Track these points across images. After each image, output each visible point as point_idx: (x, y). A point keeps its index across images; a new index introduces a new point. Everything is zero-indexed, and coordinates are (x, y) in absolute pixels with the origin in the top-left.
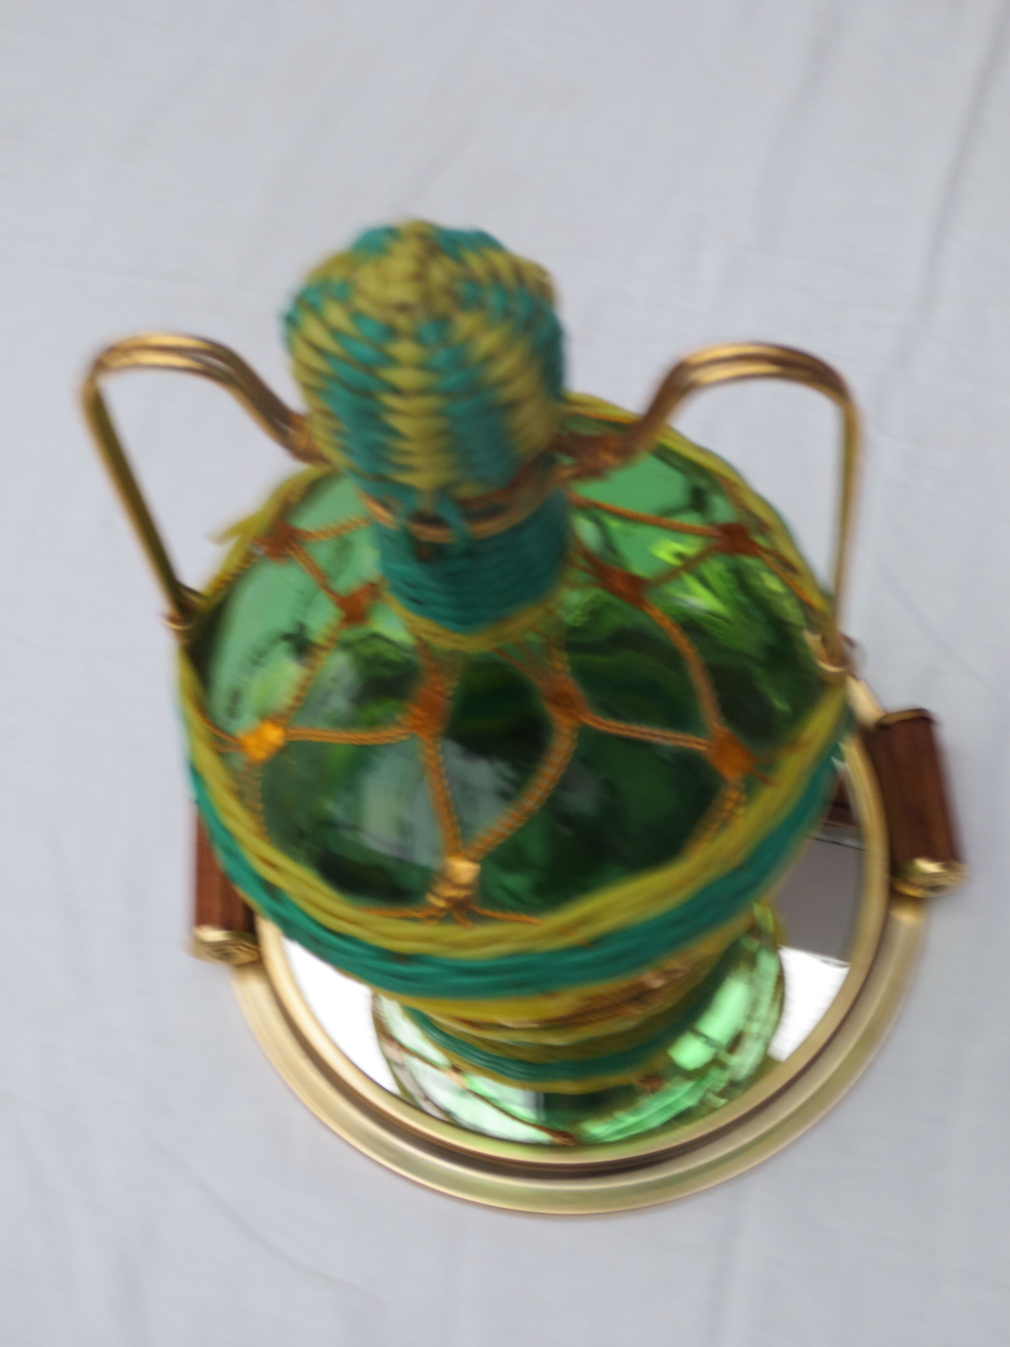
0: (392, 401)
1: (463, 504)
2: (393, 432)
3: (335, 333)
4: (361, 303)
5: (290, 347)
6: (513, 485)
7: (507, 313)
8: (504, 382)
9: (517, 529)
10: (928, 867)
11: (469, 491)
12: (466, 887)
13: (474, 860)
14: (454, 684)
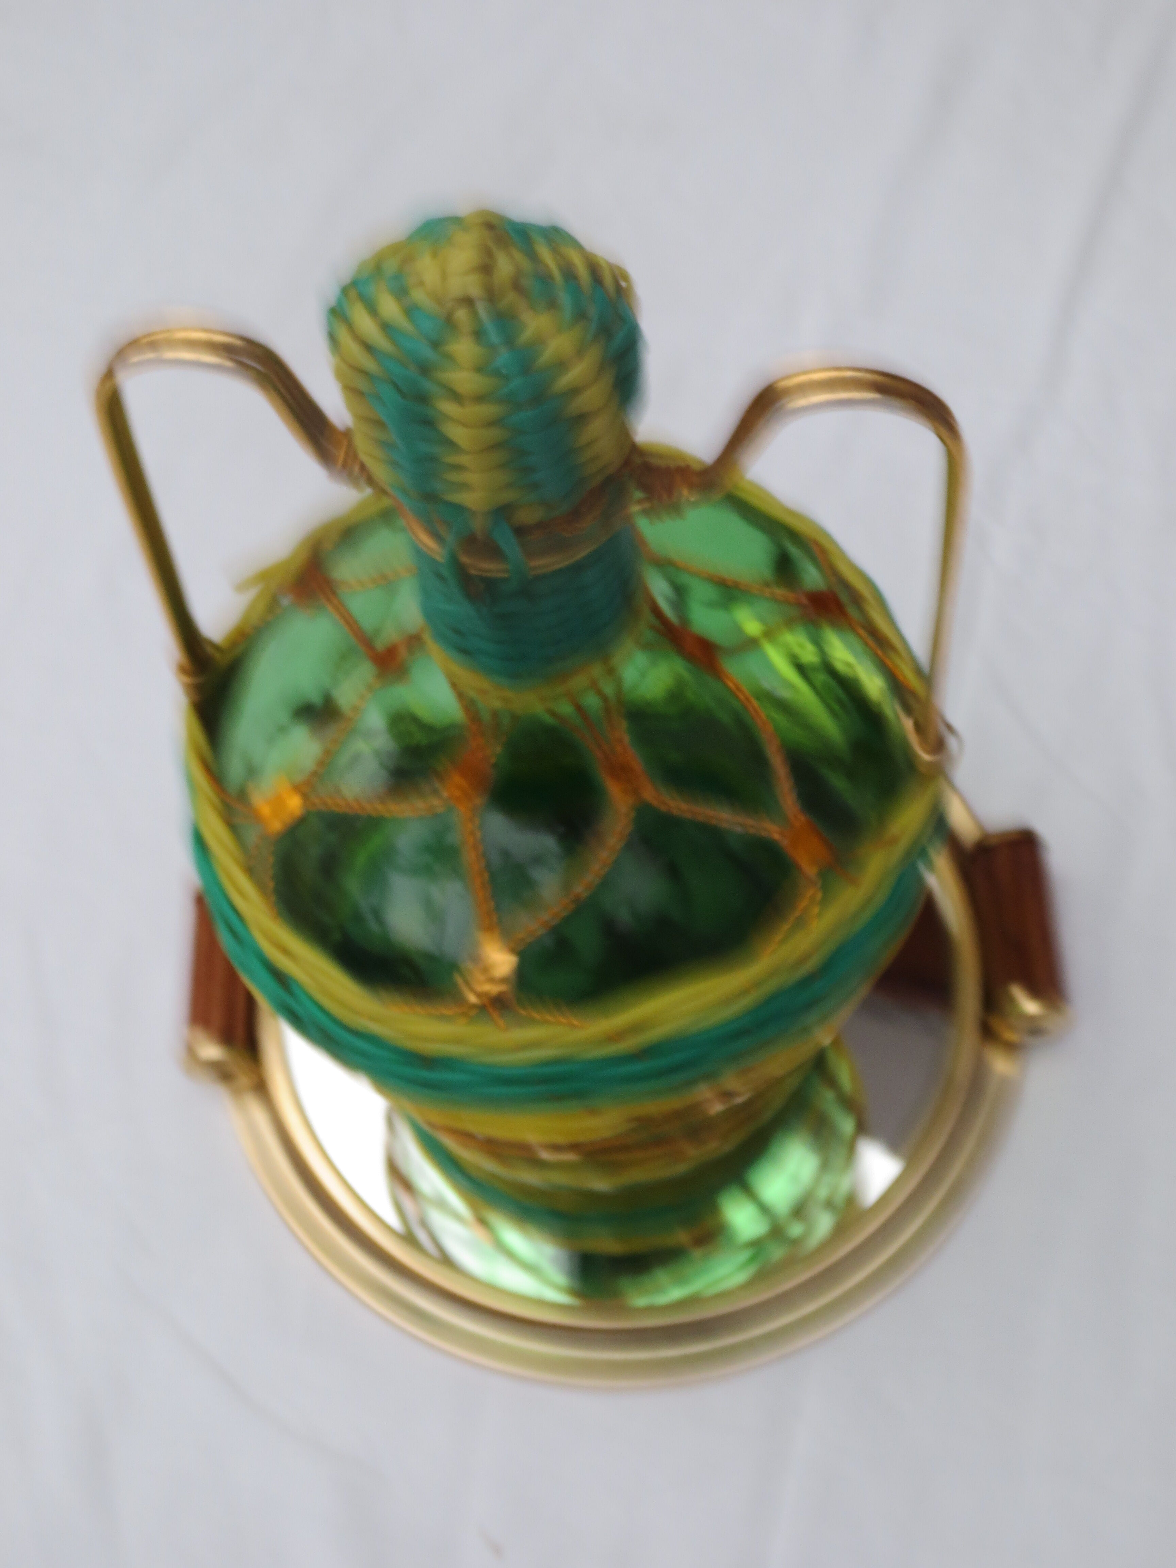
0: (447, 407)
1: (520, 531)
2: (450, 444)
3: (386, 327)
4: (418, 296)
5: (333, 339)
6: (575, 515)
7: (580, 315)
8: (574, 391)
9: (577, 568)
10: (1030, 1006)
11: (528, 516)
12: (503, 980)
13: (513, 951)
14: (499, 749)
